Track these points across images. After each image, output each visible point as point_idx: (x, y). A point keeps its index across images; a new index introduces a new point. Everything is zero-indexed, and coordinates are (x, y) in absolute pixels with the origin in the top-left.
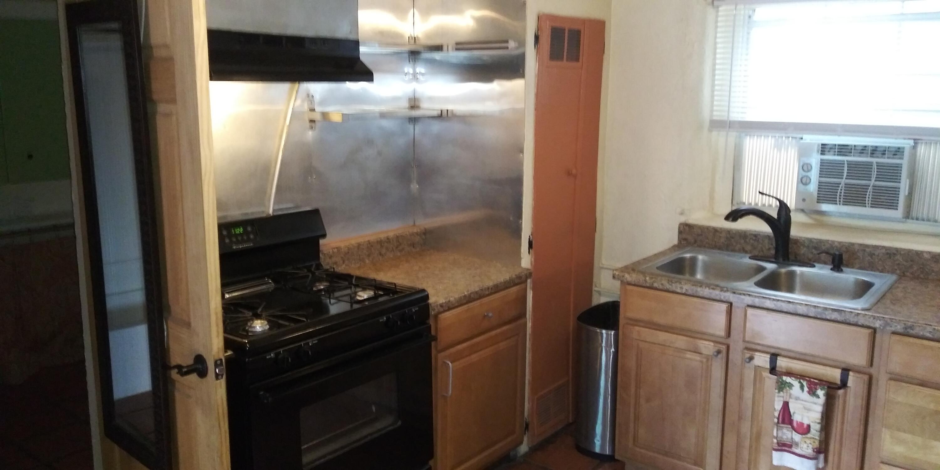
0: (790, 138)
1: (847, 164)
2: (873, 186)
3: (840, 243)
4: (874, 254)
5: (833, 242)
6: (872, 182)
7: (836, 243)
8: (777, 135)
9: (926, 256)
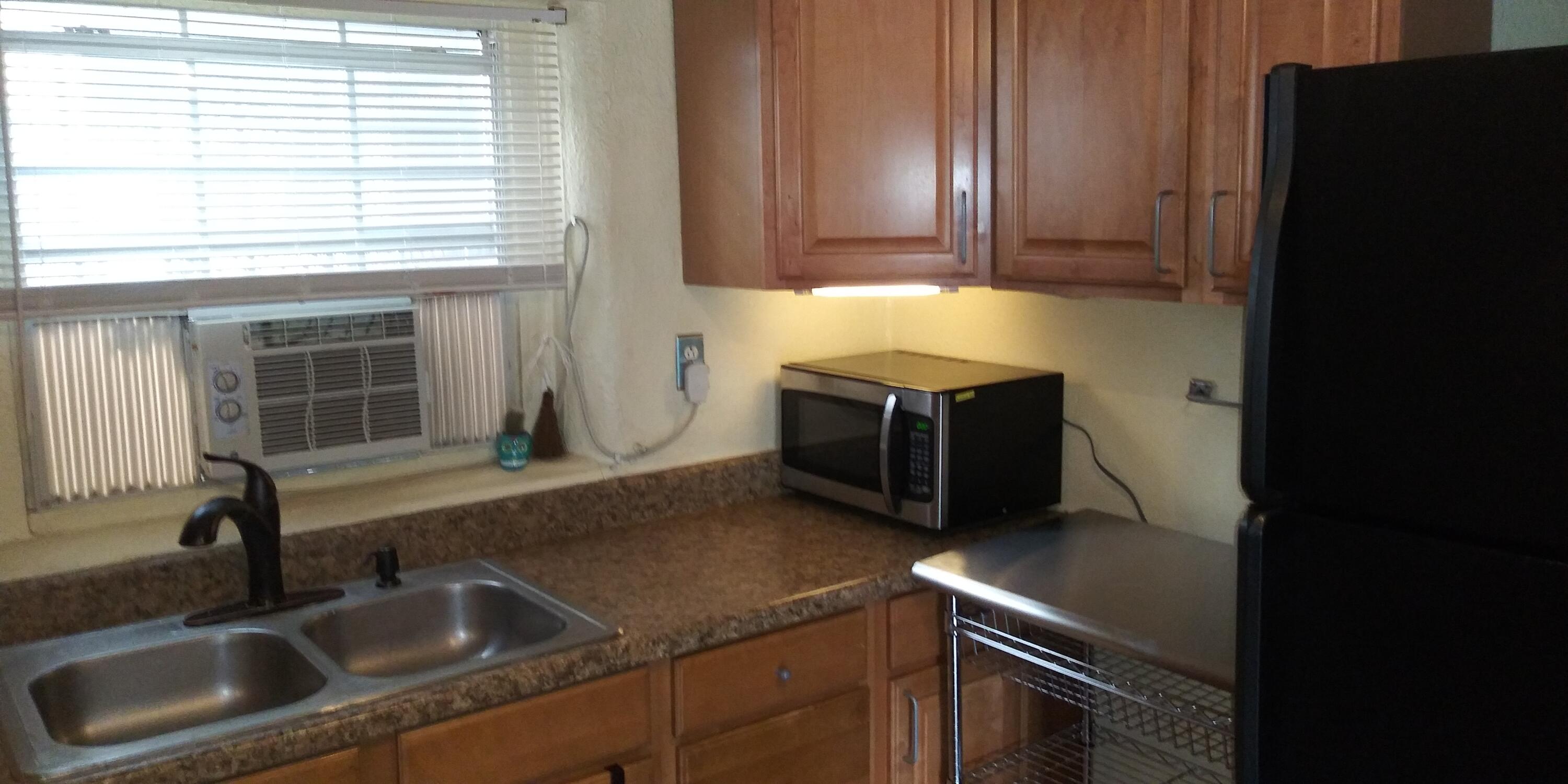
0: (151, 320)
1: (313, 360)
2: (370, 397)
3: (358, 526)
4: (427, 531)
5: (345, 528)
6: (368, 390)
7: (352, 530)
8: (116, 317)
9: (513, 506)
